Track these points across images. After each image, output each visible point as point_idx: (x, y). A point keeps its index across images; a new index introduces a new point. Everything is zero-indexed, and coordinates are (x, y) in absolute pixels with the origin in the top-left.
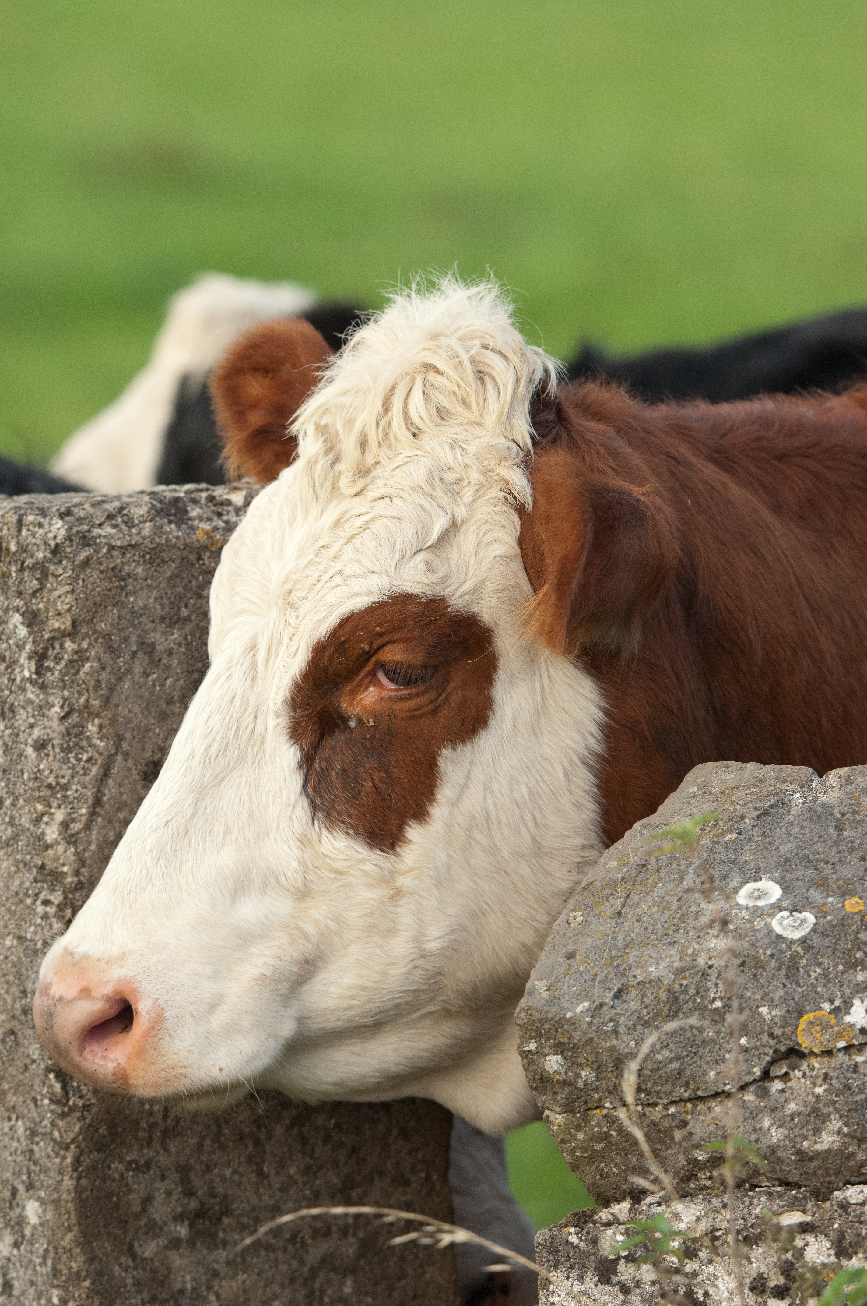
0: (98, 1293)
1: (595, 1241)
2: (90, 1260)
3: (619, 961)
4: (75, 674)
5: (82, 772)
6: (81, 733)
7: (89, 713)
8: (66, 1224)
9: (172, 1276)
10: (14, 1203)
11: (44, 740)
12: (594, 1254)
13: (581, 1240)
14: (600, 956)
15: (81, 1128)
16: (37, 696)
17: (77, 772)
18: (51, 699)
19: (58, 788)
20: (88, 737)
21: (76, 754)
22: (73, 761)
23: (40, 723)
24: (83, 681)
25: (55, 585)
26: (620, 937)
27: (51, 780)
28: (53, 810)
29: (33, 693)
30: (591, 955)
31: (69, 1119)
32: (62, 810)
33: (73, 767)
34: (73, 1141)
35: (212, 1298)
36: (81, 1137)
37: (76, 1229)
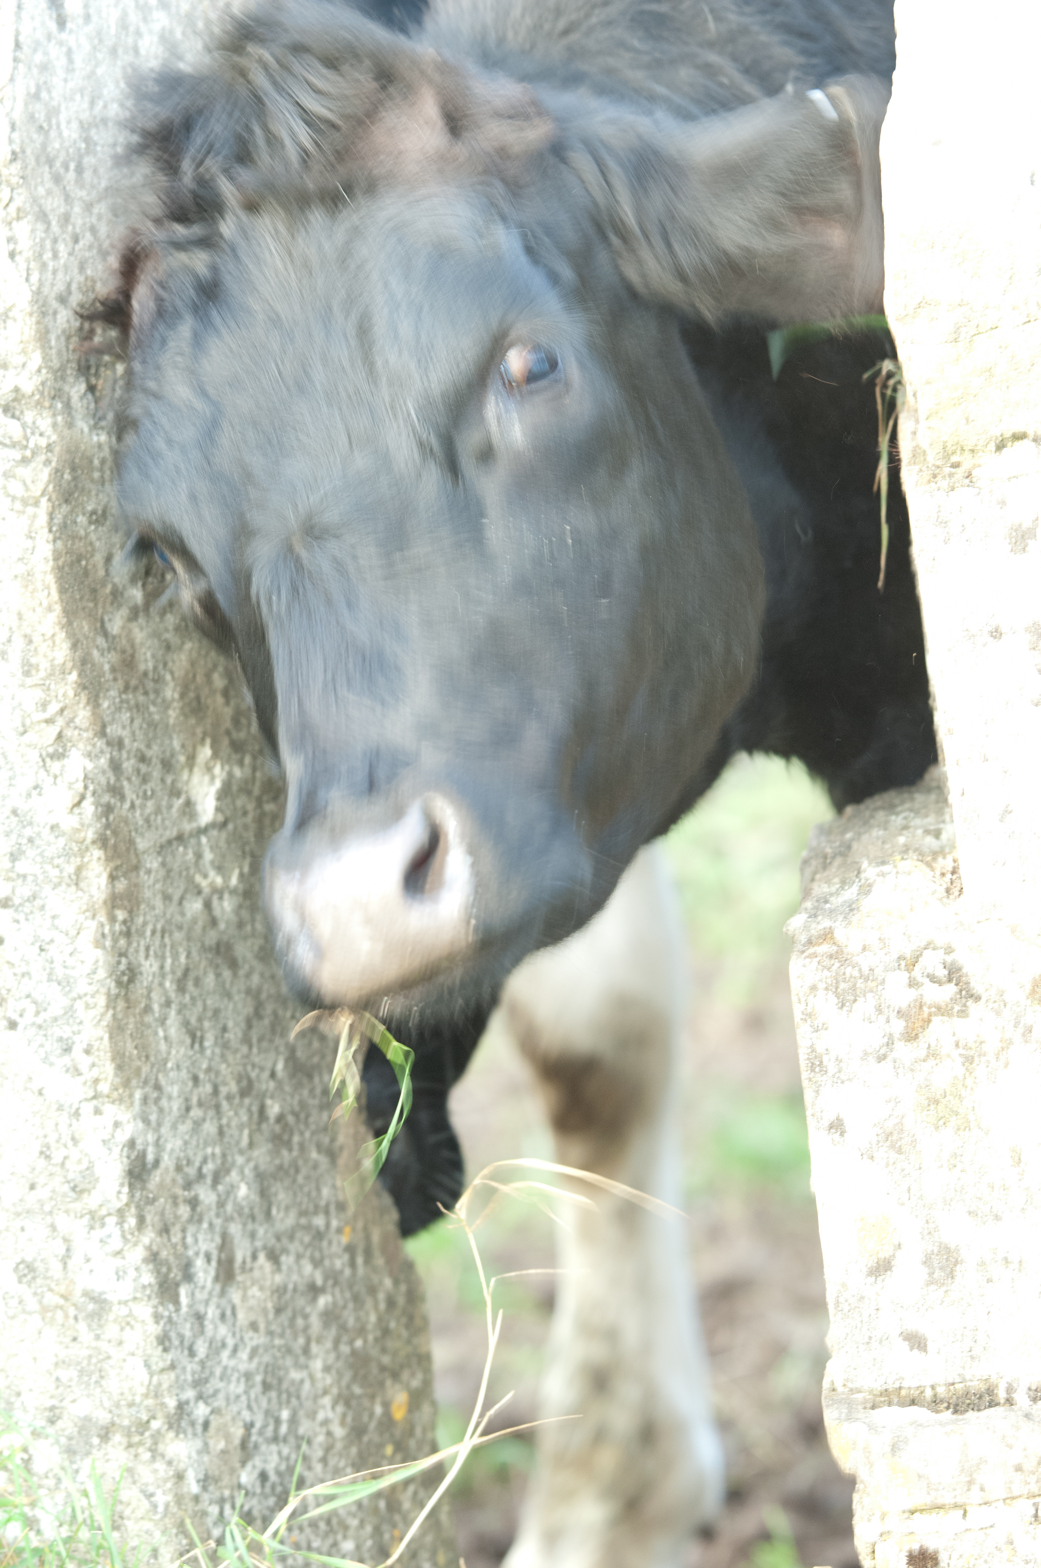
0: (85, 688)
2: (74, 646)
8: (45, 604)
9: (137, 655)
15: (50, 475)
31: (33, 465)
34: (43, 494)
35: (168, 677)
36: (51, 487)
37: (58, 608)
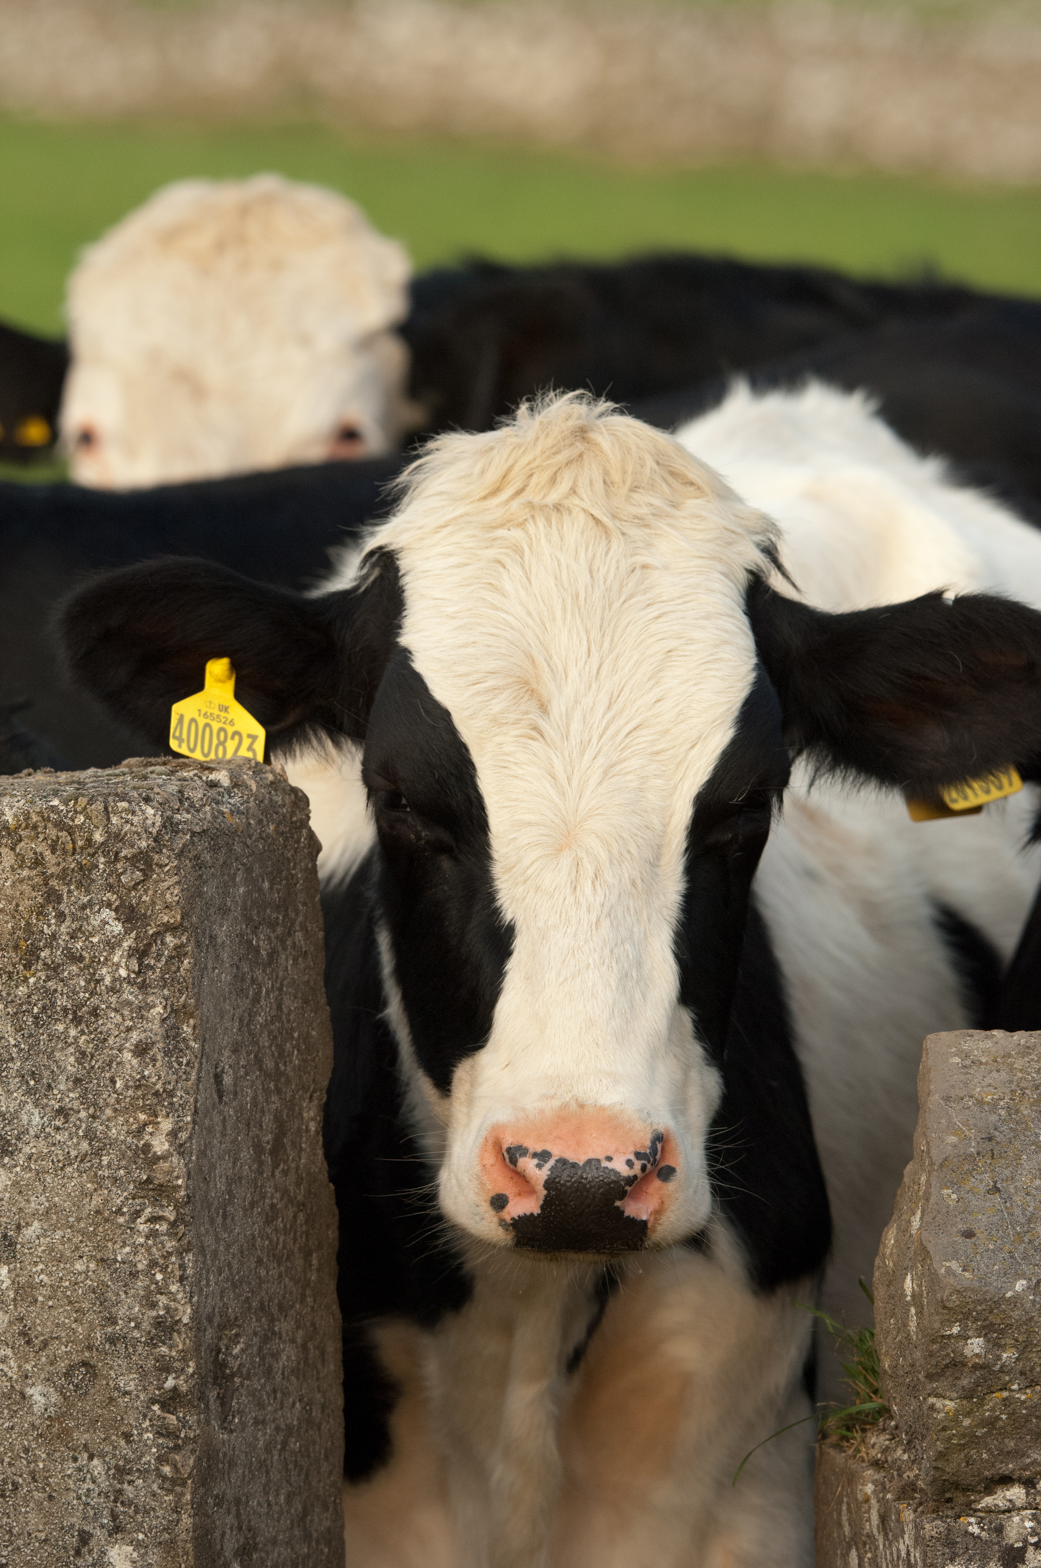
1: (999, 1530)
3: (1028, 1236)
4: (175, 972)
5: (184, 1077)
6: (178, 1035)
7: (185, 1013)
10: (85, 1550)
11: (147, 1044)
12: (998, 1543)
13: (983, 1529)
14: (1004, 1232)
16: (136, 997)
17: (181, 1076)
18: (150, 999)
19: (164, 1095)
20: (184, 1039)
21: (177, 1057)
22: (175, 1064)
23: (139, 1026)
24: (184, 978)
25: (163, 876)
26: (1017, 1211)
27: (159, 1086)
28: (159, 1120)
29: (132, 993)
30: (993, 1232)
32: (171, 1120)
33: (176, 1072)
